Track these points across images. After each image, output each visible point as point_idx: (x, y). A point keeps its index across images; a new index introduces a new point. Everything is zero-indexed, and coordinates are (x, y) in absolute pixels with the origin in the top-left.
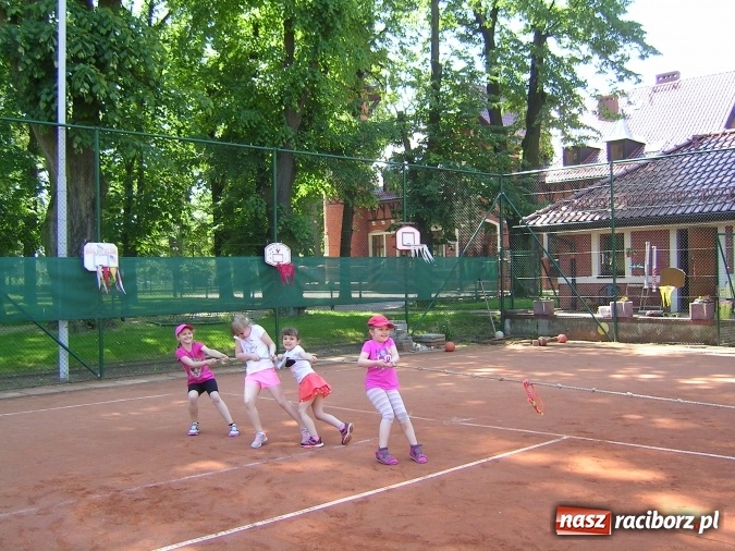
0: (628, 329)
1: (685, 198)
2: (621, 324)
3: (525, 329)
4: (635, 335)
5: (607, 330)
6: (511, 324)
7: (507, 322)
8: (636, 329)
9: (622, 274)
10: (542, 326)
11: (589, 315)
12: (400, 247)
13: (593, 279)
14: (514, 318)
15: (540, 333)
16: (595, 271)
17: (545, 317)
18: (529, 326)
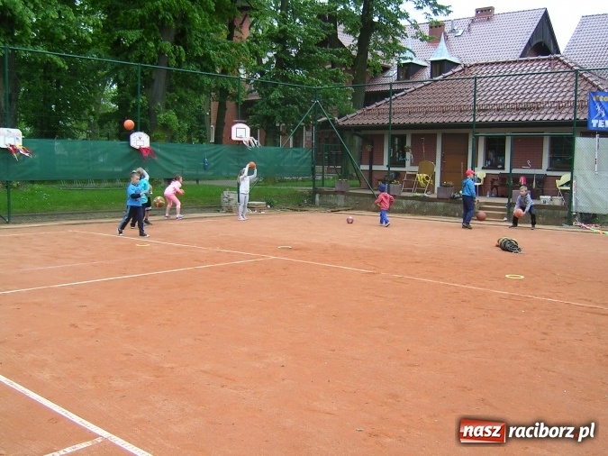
1: (448, 111)
3: (329, 201)
6: (320, 197)
7: (317, 196)
8: (401, 204)
9: (404, 165)
10: (341, 200)
11: (371, 193)
12: (234, 138)
13: (384, 168)
14: (322, 193)
15: (339, 204)
16: (386, 161)
17: (343, 193)
18: (332, 200)
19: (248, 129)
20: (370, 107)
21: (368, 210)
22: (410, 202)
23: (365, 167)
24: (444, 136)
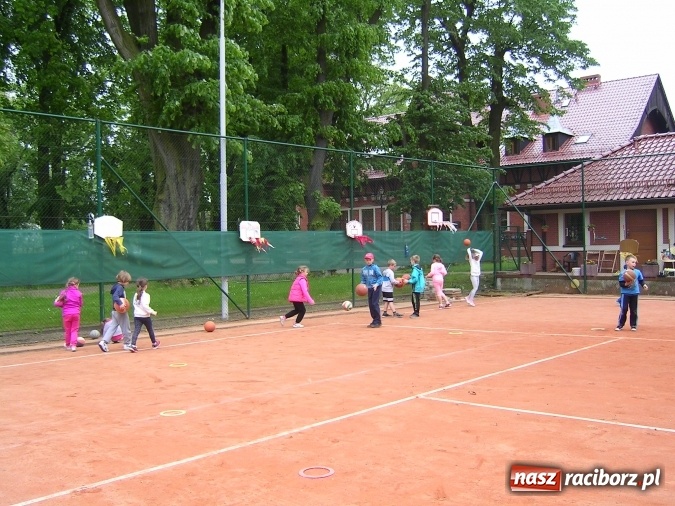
0: (594, 285)
1: (632, 187)
2: (589, 281)
3: (513, 285)
4: (600, 289)
5: (578, 285)
6: (502, 282)
7: (499, 280)
8: (600, 285)
9: (582, 244)
10: (527, 283)
11: (564, 274)
12: (430, 223)
13: (560, 248)
14: (504, 277)
15: (525, 288)
16: (562, 240)
17: (529, 276)
18: (517, 283)
19: (441, 213)
20: (539, 186)
21: (561, 293)
22: (610, 282)
23: (539, 249)
24: (628, 213)
